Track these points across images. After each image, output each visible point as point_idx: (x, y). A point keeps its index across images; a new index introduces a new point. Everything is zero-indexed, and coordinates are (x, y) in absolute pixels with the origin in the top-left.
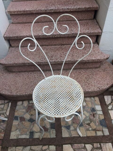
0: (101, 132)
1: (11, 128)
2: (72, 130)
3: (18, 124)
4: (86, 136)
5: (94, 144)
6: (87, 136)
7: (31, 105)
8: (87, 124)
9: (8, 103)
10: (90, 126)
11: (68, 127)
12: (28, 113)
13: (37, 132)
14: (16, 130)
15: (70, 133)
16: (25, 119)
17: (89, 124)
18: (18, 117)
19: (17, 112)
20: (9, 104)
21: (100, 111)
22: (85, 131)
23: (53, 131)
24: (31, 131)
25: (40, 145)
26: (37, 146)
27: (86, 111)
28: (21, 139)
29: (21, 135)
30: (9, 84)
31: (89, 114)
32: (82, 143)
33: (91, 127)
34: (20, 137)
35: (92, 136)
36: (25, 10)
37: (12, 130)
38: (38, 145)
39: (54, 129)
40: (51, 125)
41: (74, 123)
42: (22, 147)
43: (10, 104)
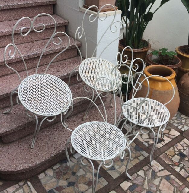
0: (141, 156)
2: (118, 168)
5: (143, 168)
6: (133, 166)
7: (58, 170)
9: (26, 183)
11: (113, 168)
12: (61, 180)
13: (86, 190)
15: (118, 172)
16: (62, 187)
18: (52, 189)
19: (47, 186)
20: (28, 184)
22: (130, 163)
23: (101, 180)
35: (137, 163)
39: (101, 177)
41: (114, 162)
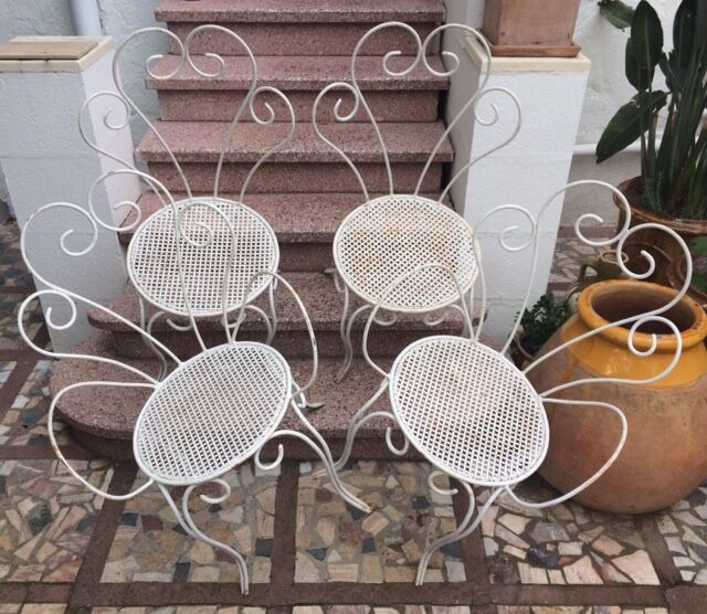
0: (439, 571)
1: (108, 551)
2: (334, 563)
3: (136, 539)
4: (381, 582)
5: (407, 607)
6: (385, 582)
8: (391, 546)
9: (104, 469)
10: (402, 552)
11: (319, 554)
13: (203, 563)
14: (127, 555)
15: (323, 570)
16: (162, 523)
17: (397, 547)
18: (137, 514)
19: (134, 501)
20: (105, 473)
21: (445, 505)
22: (382, 567)
23: (261, 563)
24: (181, 562)
25: (208, 604)
26: (198, 608)
27: (394, 506)
28: (143, 583)
29: (141, 571)
30: (118, 396)
31: (403, 515)
32: (361, 604)
33: (404, 556)
34: (137, 577)
36: (203, 151)
37: (112, 554)
38: (203, 604)
39: (268, 556)
40: (256, 546)
41: (342, 540)
42: (143, 609)
43: (110, 473)
